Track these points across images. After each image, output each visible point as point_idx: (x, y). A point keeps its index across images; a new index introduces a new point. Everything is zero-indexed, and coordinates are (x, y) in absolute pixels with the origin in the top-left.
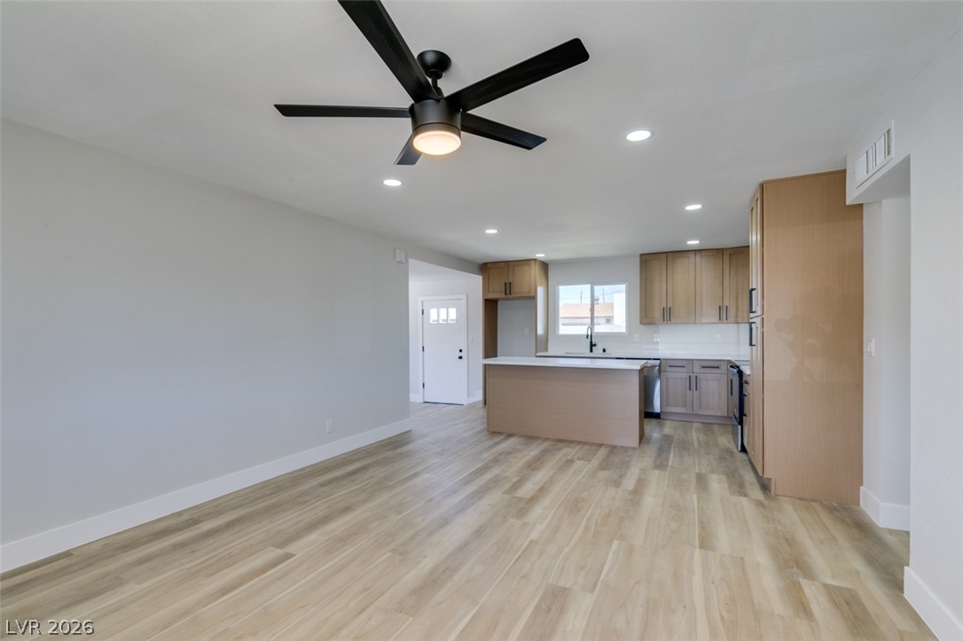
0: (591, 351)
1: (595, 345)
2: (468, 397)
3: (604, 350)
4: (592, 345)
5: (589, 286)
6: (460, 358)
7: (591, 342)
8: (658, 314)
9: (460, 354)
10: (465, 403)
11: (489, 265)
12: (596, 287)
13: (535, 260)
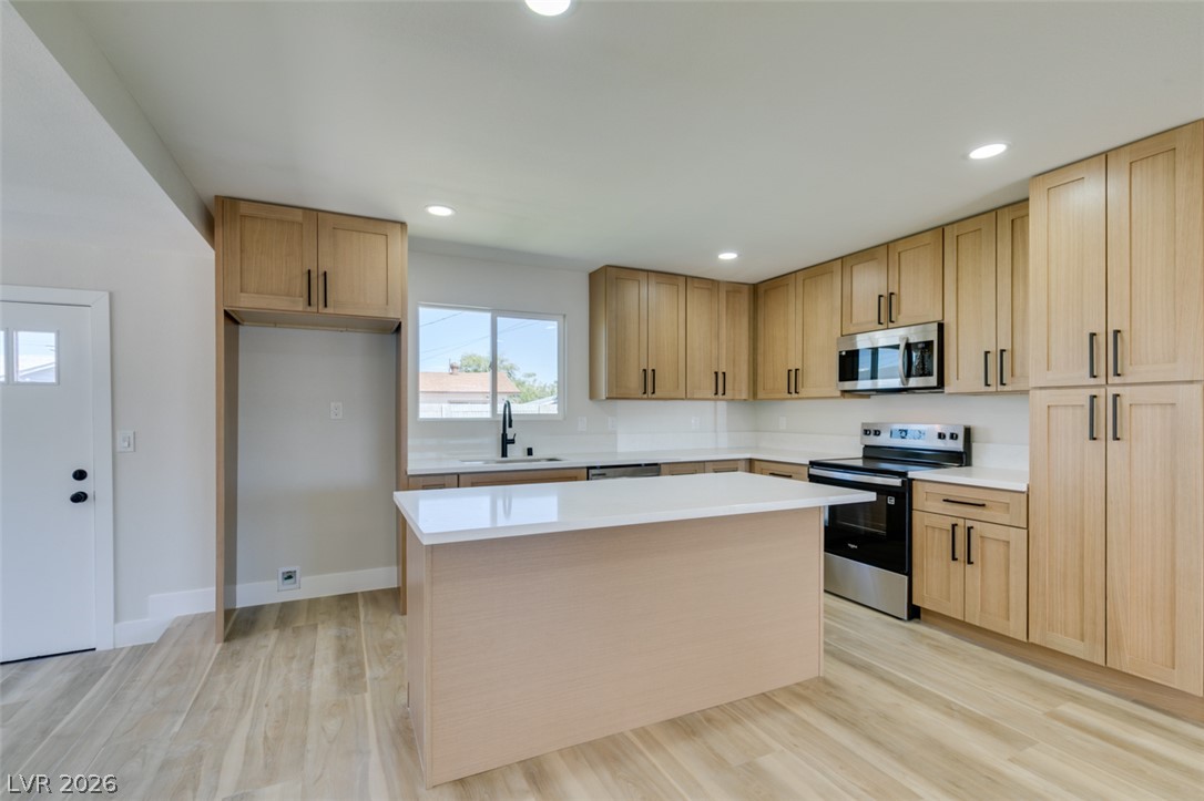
0: (504, 454)
1: (512, 442)
2: (116, 620)
3: (530, 452)
4: (506, 442)
5: (488, 316)
6: (79, 498)
7: (504, 435)
8: (634, 381)
9: (79, 486)
10: (103, 645)
11: (244, 209)
12: (499, 319)
13: (403, 224)
